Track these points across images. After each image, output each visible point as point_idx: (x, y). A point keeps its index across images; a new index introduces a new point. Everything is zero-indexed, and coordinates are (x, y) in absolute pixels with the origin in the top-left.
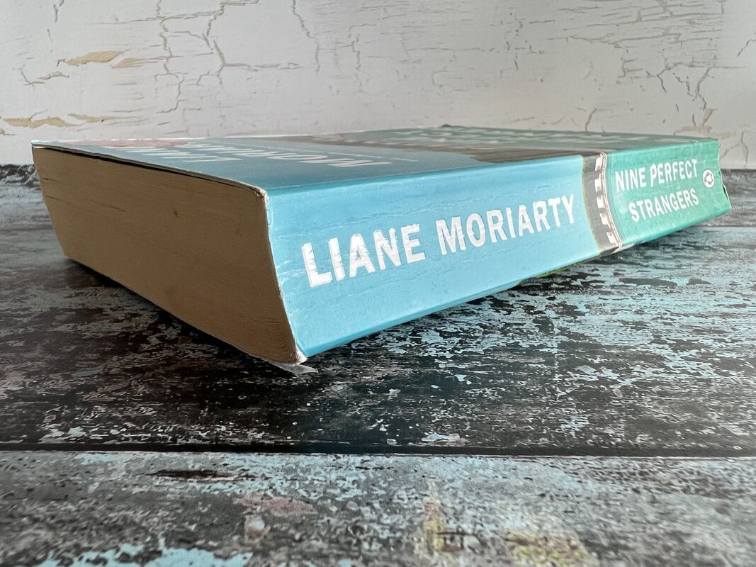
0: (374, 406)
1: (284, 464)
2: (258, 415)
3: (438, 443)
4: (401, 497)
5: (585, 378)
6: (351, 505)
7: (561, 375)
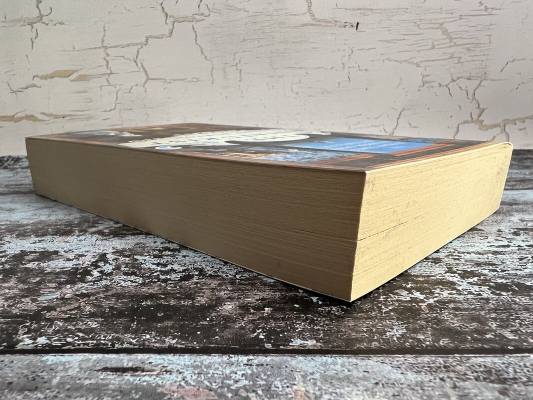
0: (255, 320)
1: (192, 362)
2: (172, 327)
3: (301, 347)
4: (277, 386)
5: (401, 298)
6: (242, 392)
7: (384, 297)
